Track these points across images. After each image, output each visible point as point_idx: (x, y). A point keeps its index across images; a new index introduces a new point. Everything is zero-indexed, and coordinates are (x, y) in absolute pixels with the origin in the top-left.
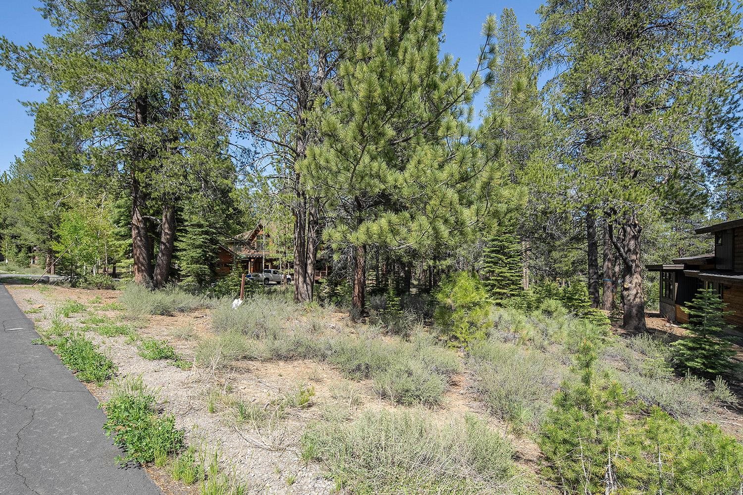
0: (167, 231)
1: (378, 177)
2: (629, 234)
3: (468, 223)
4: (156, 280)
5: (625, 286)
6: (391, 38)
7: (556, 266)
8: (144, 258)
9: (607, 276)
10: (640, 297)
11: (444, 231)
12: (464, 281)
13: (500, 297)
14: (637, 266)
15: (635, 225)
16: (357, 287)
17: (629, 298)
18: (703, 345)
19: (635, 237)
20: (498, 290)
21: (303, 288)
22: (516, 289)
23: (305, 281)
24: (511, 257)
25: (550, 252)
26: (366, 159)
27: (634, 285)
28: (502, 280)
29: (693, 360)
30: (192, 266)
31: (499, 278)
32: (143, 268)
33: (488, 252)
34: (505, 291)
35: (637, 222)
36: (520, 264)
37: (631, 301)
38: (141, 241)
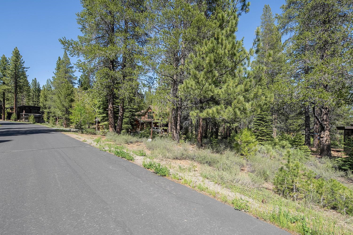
0: (121, 111)
1: (211, 90)
2: (324, 112)
3: (248, 109)
4: (117, 131)
5: (321, 136)
6: (217, 37)
7: (291, 127)
8: (113, 122)
9: (316, 131)
10: (328, 141)
11: (238, 113)
12: (246, 132)
13: (261, 141)
14: (327, 127)
15: (326, 108)
16: (199, 134)
17: (323, 142)
18: (349, 160)
19: (326, 114)
20: (260, 138)
21: (175, 135)
22: (270, 137)
23: (176, 132)
24: (267, 122)
25: (287, 120)
26: (207, 84)
27: (325, 136)
28: (262, 133)
29: (345, 166)
30: (125, 125)
31: (261, 132)
32: (113, 126)
33: (256, 120)
34: (264, 138)
35: (327, 107)
36: (271, 126)
37: (324, 143)
38: (112, 115)
